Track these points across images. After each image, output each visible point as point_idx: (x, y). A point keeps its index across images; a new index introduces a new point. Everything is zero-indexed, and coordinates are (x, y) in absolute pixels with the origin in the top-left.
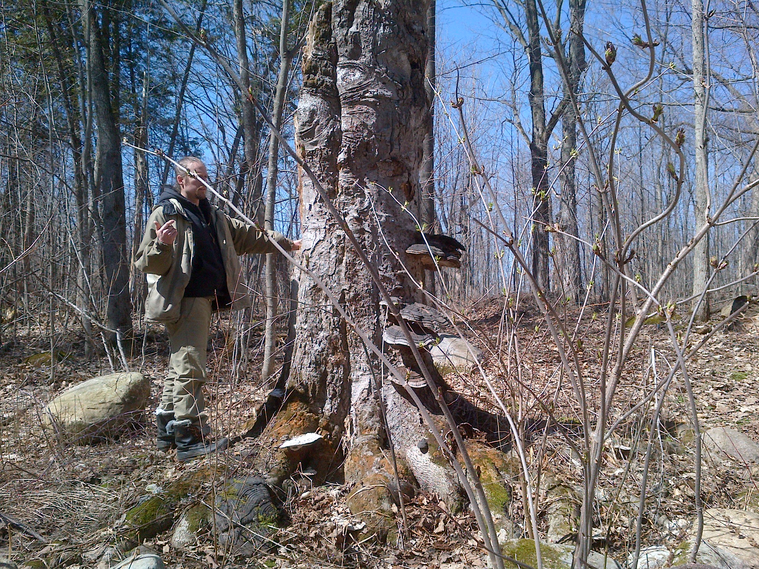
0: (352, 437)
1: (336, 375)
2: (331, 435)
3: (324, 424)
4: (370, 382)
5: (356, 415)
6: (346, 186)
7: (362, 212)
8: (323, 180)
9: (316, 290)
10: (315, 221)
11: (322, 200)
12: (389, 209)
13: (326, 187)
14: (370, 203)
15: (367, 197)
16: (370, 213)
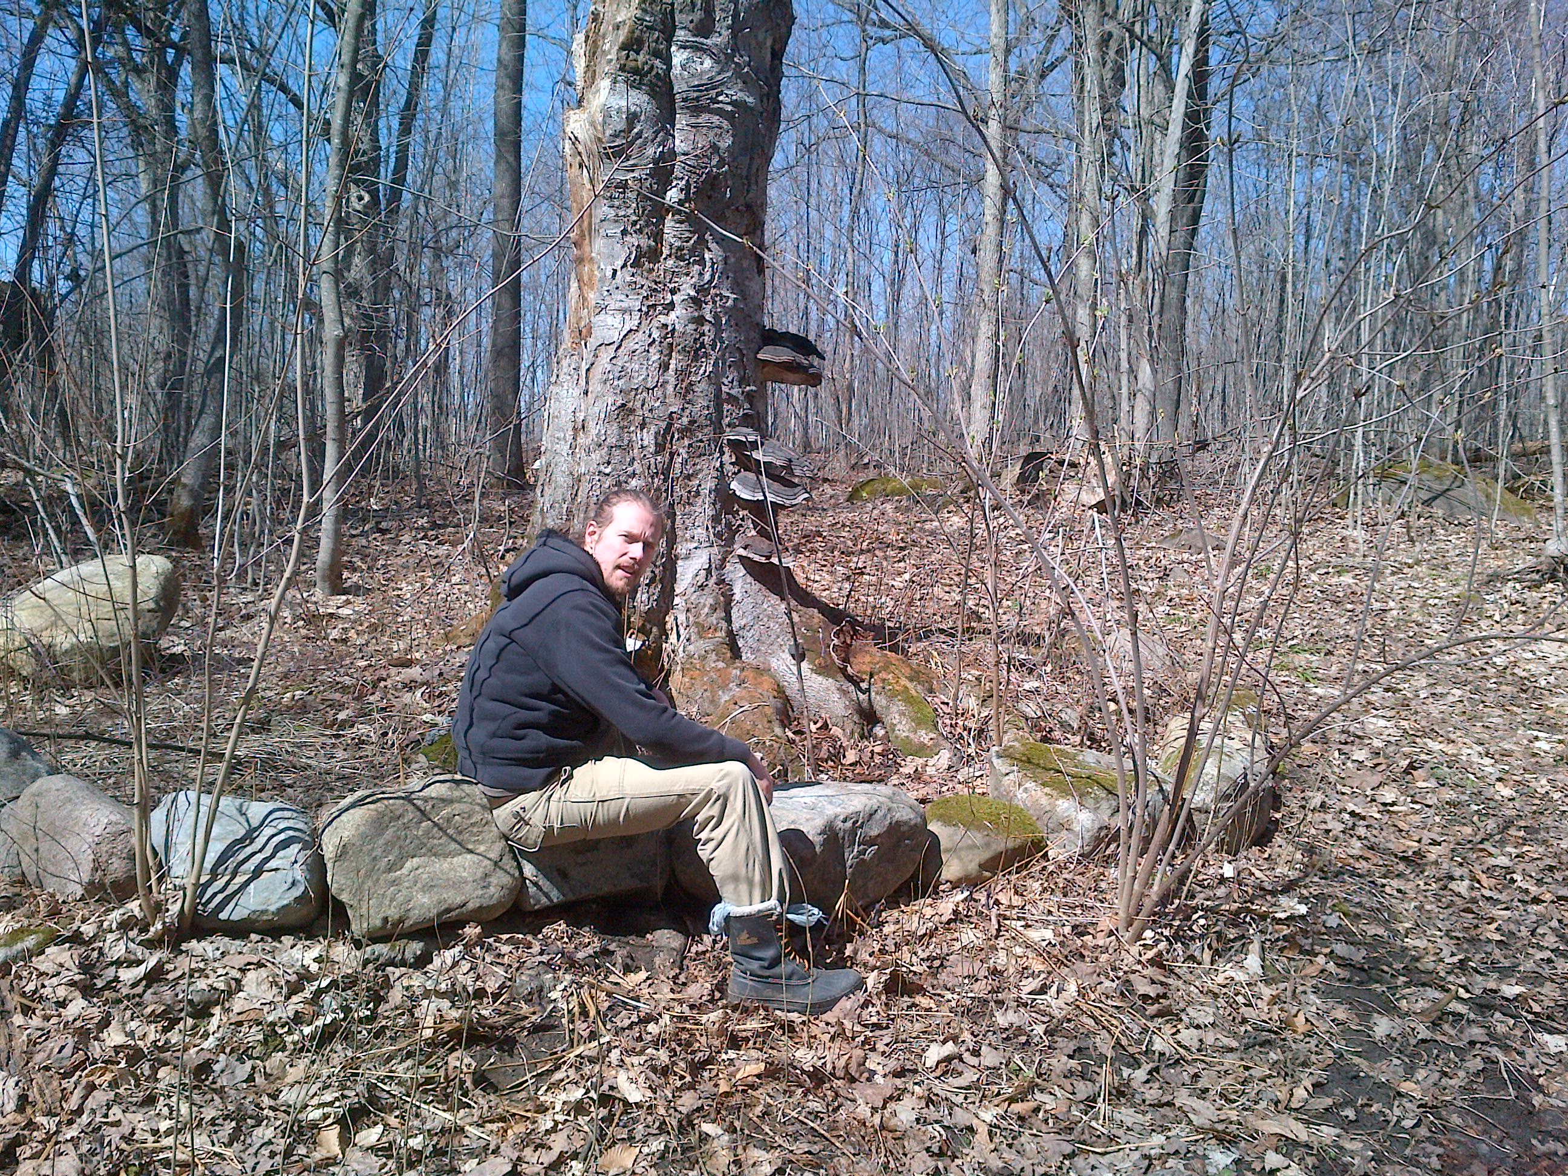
0: (681, 644)
4: (709, 560)
5: (687, 610)
6: (678, 244)
7: (701, 290)
8: (640, 231)
9: (625, 410)
10: (623, 297)
11: (636, 264)
12: (738, 287)
13: (645, 242)
14: (713, 276)
15: (708, 264)
16: (712, 291)
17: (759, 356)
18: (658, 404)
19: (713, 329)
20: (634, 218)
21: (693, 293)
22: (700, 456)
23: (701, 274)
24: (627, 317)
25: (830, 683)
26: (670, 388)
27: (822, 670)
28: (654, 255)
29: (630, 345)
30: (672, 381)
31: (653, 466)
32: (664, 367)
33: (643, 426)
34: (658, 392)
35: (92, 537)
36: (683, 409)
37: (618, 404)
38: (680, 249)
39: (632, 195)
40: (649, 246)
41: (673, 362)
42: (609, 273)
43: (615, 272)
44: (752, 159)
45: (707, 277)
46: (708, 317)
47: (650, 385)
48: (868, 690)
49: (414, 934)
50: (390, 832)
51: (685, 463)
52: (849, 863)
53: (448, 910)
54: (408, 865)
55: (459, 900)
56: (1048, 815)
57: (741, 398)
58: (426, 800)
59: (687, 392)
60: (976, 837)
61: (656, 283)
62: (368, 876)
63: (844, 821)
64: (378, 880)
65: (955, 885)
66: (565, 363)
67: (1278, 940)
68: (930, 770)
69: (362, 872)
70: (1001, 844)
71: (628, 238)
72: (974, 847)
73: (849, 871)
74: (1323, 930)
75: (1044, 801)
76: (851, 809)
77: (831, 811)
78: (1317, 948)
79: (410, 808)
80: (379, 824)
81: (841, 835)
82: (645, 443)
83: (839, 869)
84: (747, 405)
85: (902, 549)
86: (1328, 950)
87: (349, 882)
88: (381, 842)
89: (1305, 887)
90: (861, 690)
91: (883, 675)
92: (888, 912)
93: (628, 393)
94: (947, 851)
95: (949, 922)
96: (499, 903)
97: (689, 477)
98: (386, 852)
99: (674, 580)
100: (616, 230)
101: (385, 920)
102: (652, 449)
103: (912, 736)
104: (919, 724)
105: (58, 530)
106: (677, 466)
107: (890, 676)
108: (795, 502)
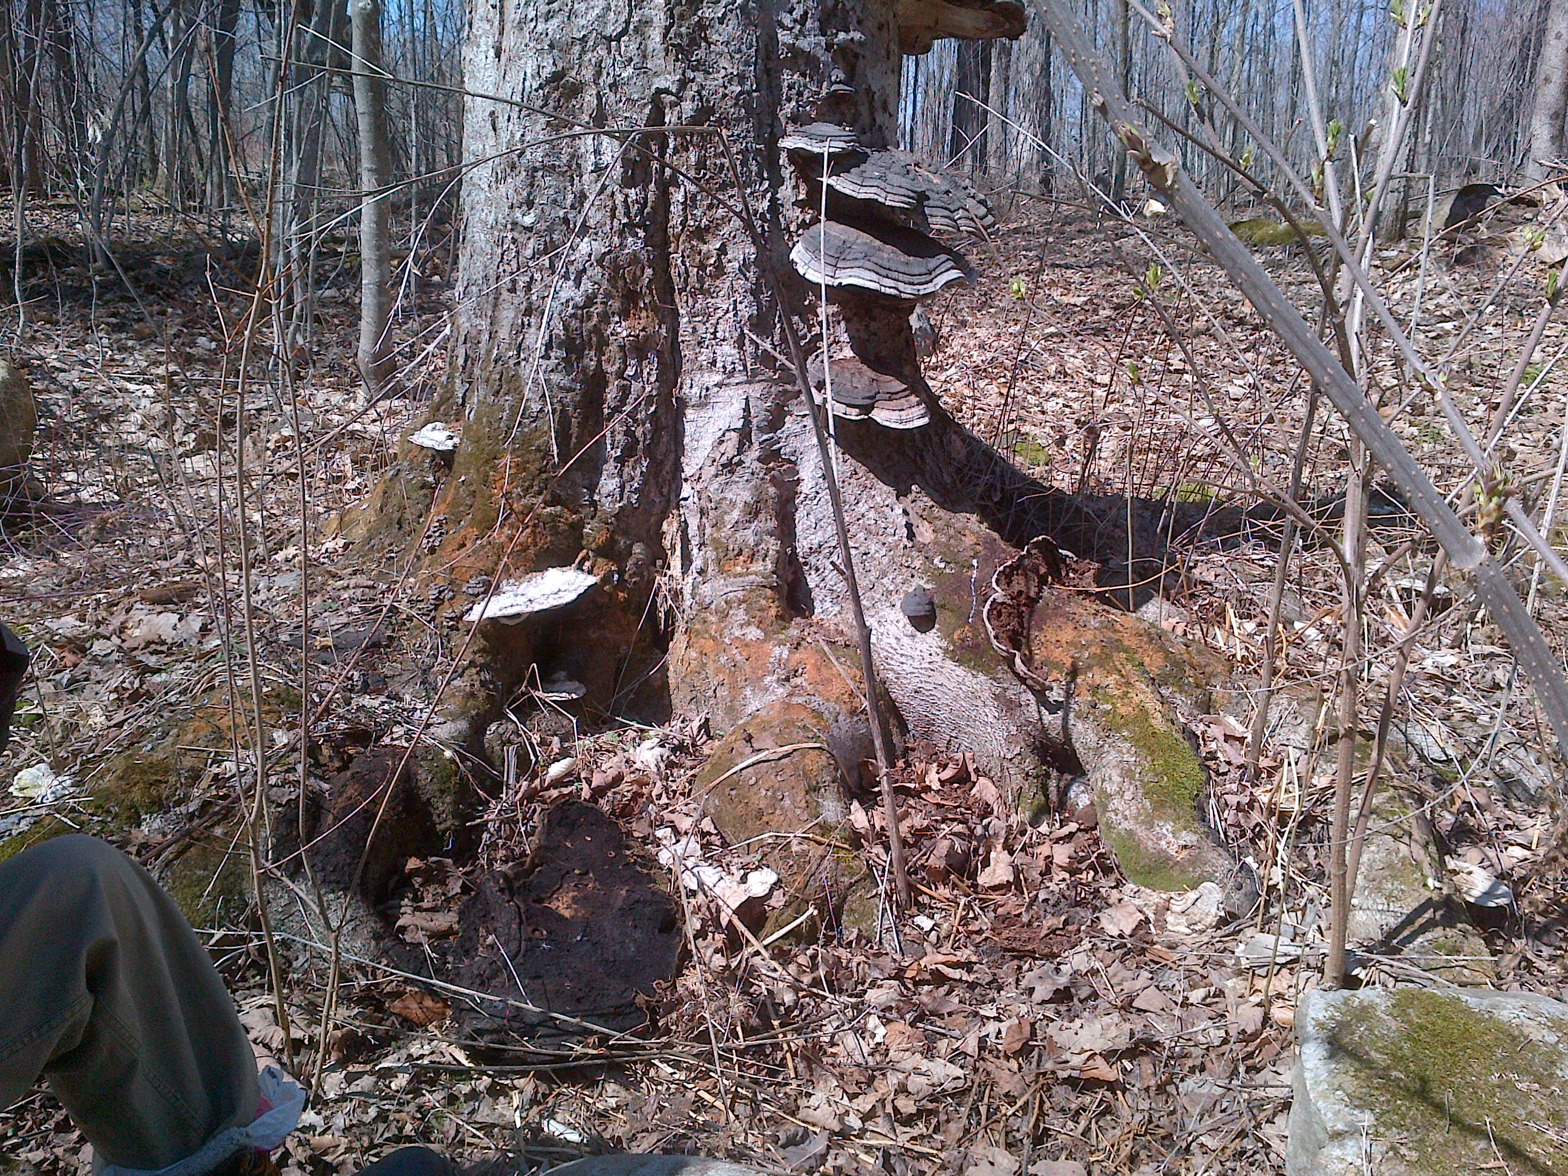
0: (690, 580)
1: (636, 386)
2: (621, 572)
3: (601, 539)
4: (747, 409)
5: (703, 512)
9: (561, 88)
18: (629, 71)
22: (723, 187)
25: (980, 683)
26: (655, 35)
27: (965, 654)
30: (660, 19)
31: (620, 210)
33: (599, 122)
34: (630, 46)
36: (683, 84)
37: (546, 73)
47: (610, 30)
48: (1063, 707)
51: (690, 202)
57: (824, 57)
59: (694, 43)
68: (1177, 925)
82: (607, 159)
84: (838, 74)
90: (1047, 704)
91: (1096, 676)
93: (566, 49)
97: (700, 234)
99: (678, 448)
102: (619, 173)
103: (1141, 832)
104: (1159, 806)
106: (676, 210)
107: (1112, 680)
108: (930, 288)
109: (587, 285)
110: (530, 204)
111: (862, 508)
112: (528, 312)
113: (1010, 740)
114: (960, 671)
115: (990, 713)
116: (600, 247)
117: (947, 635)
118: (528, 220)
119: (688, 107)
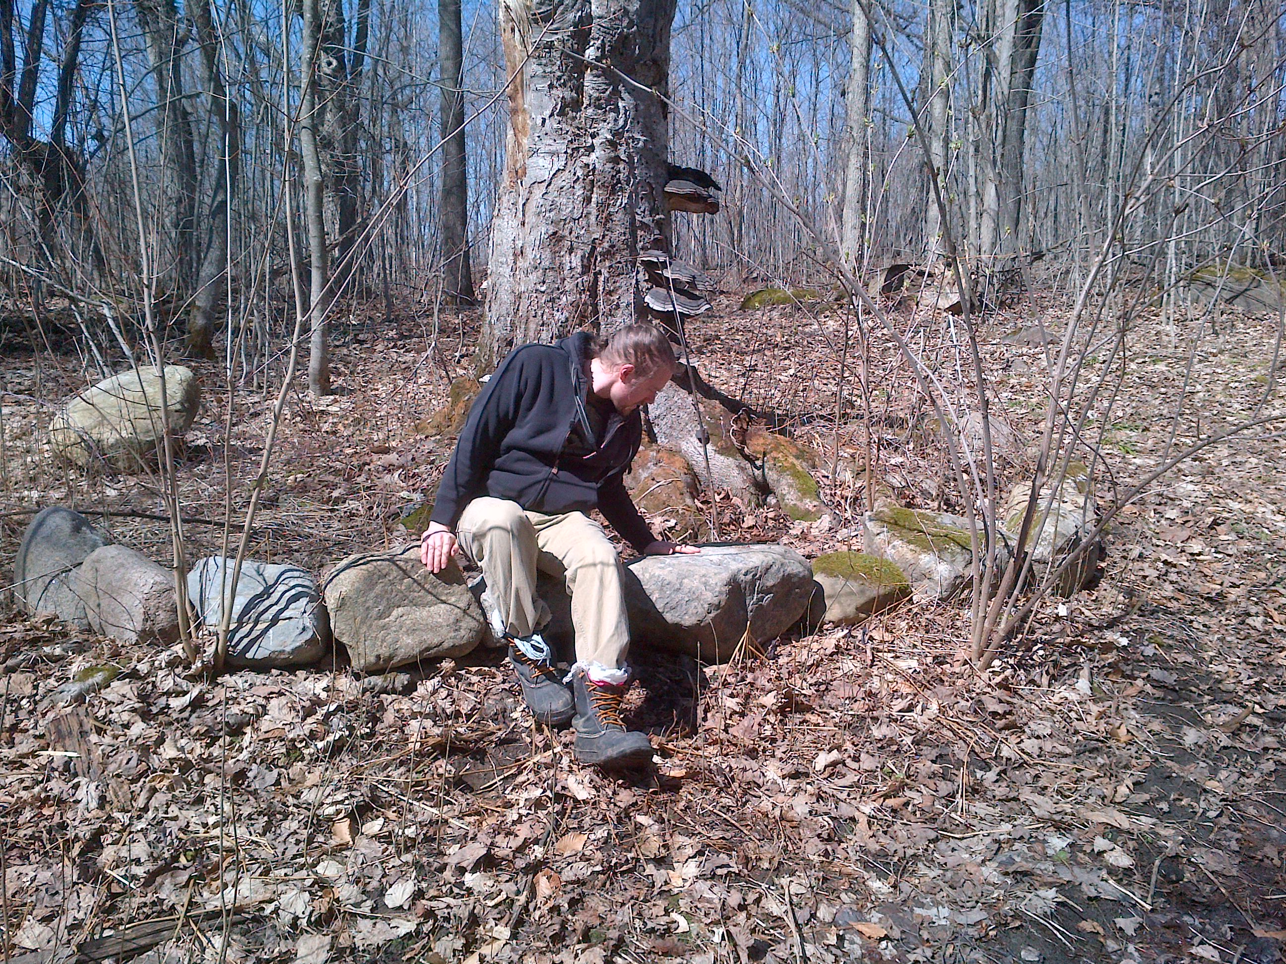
6: (596, 95)
7: (616, 133)
8: (564, 85)
9: (555, 238)
10: (551, 142)
11: (562, 113)
12: (647, 130)
13: (568, 94)
14: (626, 122)
15: (622, 111)
16: (626, 135)
17: (666, 189)
18: (583, 232)
19: (627, 167)
20: (559, 74)
21: (609, 137)
22: (619, 275)
23: (616, 120)
24: (555, 159)
25: (730, 461)
26: (593, 218)
27: (723, 451)
28: (576, 105)
29: (558, 182)
30: (594, 212)
31: (580, 285)
32: (587, 200)
33: (571, 250)
34: (583, 222)
35: (127, 352)
36: (604, 237)
37: (550, 232)
38: (598, 99)
39: (556, 54)
40: (572, 98)
41: (594, 196)
42: (539, 122)
43: (544, 120)
44: (656, 20)
45: (621, 122)
46: (623, 157)
47: (576, 216)
48: (762, 467)
49: (401, 668)
50: (378, 588)
51: (606, 281)
52: (750, 608)
53: (428, 649)
54: (396, 613)
55: (436, 641)
56: (913, 567)
57: (652, 225)
58: (406, 561)
59: (607, 221)
60: (854, 586)
61: (579, 129)
62: (363, 622)
63: (746, 574)
64: (371, 625)
65: (837, 624)
66: (505, 199)
67: (1104, 666)
68: (814, 532)
69: (358, 620)
70: (874, 591)
71: (554, 91)
72: (852, 593)
73: (750, 614)
74: (1142, 658)
75: (909, 556)
76: (751, 565)
77: (734, 566)
78: (1136, 673)
79: (395, 568)
80: (370, 581)
81: (743, 585)
82: (574, 265)
83: (742, 612)
84: (657, 232)
85: (787, 349)
86: (1145, 675)
87: (348, 628)
88: (373, 595)
89: (1127, 623)
90: (756, 467)
91: (774, 454)
92: (782, 647)
93: (558, 223)
94: (830, 597)
95: (831, 655)
96: (469, 643)
97: (610, 293)
98: (377, 604)
100: (544, 85)
101: (378, 657)
102: (579, 270)
103: (798, 503)
104: (804, 494)
105: (99, 346)
106: (601, 284)
107: (780, 455)
108: (698, 312)
109: (566, 314)
110: (544, 282)
111: (676, 399)
112: (543, 325)
113: (744, 481)
114: (722, 458)
115: (736, 472)
116: (571, 299)
117: (716, 445)
118: (543, 289)
119: (606, 245)
